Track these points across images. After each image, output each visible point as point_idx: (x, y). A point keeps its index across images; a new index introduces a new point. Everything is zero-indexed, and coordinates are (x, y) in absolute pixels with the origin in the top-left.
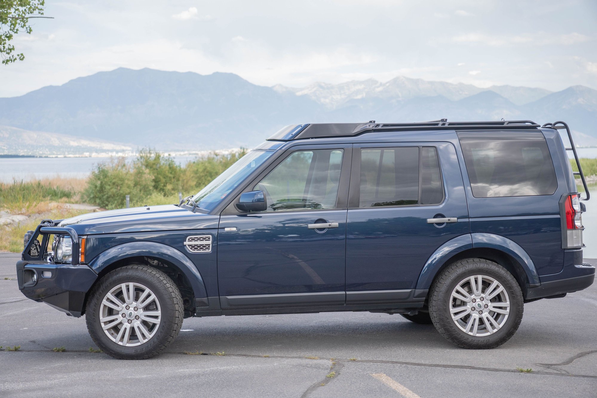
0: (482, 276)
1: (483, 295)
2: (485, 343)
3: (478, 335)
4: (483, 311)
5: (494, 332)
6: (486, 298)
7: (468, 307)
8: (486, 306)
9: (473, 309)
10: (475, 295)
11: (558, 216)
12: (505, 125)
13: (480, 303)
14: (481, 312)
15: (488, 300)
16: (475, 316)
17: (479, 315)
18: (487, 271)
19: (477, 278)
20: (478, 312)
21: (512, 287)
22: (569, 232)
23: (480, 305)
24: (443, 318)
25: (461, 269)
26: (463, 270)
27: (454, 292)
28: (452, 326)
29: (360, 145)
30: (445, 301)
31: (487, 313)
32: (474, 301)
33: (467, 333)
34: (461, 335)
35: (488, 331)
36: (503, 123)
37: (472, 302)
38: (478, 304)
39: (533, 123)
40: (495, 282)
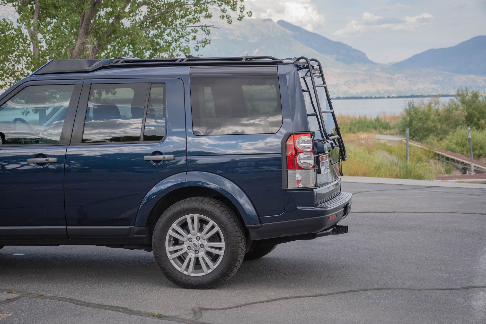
0: (198, 215)
1: (199, 235)
2: (198, 282)
3: (193, 275)
4: (199, 251)
5: (209, 273)
6: (202, 238)
7: (185, 246)
8: (202, 246)
9: (189, 248)
10: (192, 235)
11: (280, 156)
12: (243, 61)
13: (196, 243)
14: (197, 252)
15: (204, 240)
16: (192, 255)
17: (195, 255)
18: (201, 210)
19: (193, 217)
20: (194, 252)
21: (226, 227)
22: (290, 172)
23: (196, 244)
24: (158, 256)
25: (177, 207)
26: (179, 209)
27: (171, 231)
28: (166, 264)
29: (91, 80)
30: (160, 239)
31: (203, 253)
32: (190, 240)
33: (182, 272)
34: (176, 274)
35: (203, 272)
36: (241, 59)
37: (188, 241)
38: (194, 244)
39: (273, 59)
40: (210, 221)
